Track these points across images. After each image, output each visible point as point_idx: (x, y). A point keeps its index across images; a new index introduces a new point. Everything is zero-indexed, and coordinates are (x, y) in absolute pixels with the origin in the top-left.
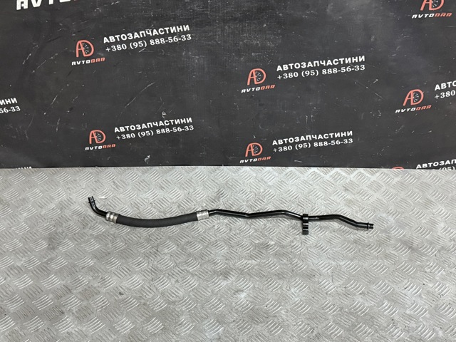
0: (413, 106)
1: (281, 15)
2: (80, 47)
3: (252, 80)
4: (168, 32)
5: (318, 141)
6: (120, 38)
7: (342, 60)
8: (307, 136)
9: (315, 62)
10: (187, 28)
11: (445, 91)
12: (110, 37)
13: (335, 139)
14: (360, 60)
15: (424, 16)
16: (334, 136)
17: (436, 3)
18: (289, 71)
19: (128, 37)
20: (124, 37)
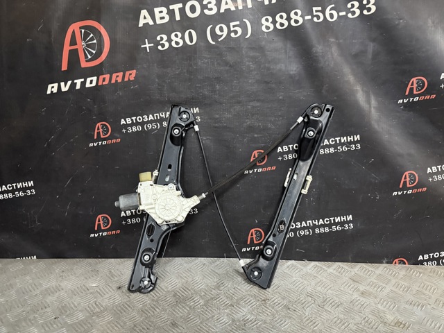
0: (409, 188)
1: (281, 97)
2: (98, 129)
5: (320, 226)
6: (136, 119)
7: (338, 139)
8: (308, 222)
10: (197, 110)
11: (436, 174)
12: (127, 119)
13: (336, 224)
14: (356, 139)
15: (409, 100)
16: (334, 220)
17: (420, 86)
18: (289, 152)
19: (143, 118)
20: (140, 119)
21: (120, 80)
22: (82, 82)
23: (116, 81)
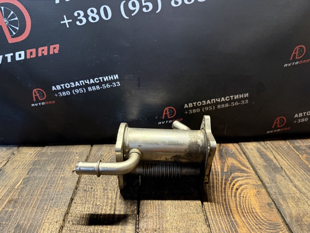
2: (35, 94)
3: (166, 115)
4: (102, 81)
6: (64, 86)
7: (232, 97)
9: (212, 100)
10: (116, 77)
11: (301, 118)
12: (57, 86)
17: (300, 53)
18: (193, 108)
19: (71, 85)
20: (67, 86)
21: (46, 53)
22: (11, 56)
23: (43, 54)
